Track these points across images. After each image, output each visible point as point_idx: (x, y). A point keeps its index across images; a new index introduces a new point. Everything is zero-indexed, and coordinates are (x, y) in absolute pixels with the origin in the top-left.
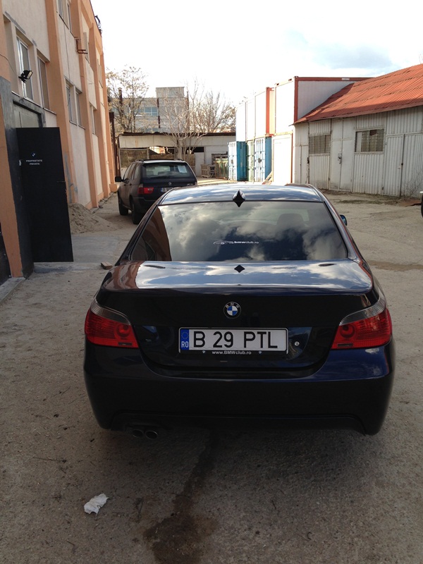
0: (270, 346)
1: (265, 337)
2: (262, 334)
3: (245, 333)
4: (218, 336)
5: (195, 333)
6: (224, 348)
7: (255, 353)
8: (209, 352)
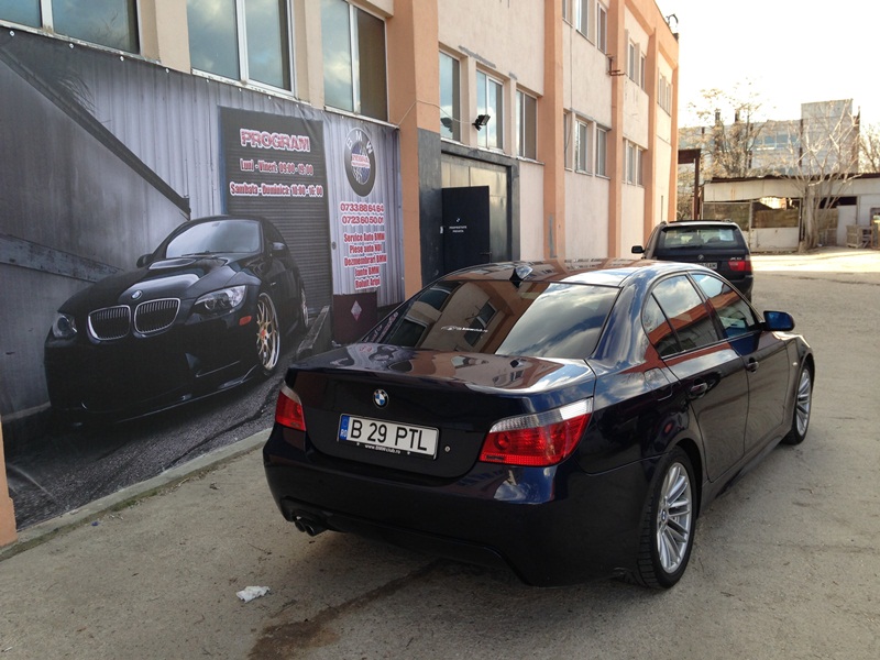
0: (419, 448)
1: (417, 435)
2: (414, 431)
3: (399, 428)
4: (373, 427)
5: (354, 421)
6: (377, 443)
7: (404, 452)
8: (363, 444)
